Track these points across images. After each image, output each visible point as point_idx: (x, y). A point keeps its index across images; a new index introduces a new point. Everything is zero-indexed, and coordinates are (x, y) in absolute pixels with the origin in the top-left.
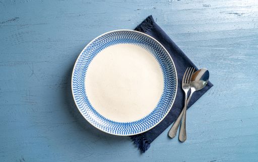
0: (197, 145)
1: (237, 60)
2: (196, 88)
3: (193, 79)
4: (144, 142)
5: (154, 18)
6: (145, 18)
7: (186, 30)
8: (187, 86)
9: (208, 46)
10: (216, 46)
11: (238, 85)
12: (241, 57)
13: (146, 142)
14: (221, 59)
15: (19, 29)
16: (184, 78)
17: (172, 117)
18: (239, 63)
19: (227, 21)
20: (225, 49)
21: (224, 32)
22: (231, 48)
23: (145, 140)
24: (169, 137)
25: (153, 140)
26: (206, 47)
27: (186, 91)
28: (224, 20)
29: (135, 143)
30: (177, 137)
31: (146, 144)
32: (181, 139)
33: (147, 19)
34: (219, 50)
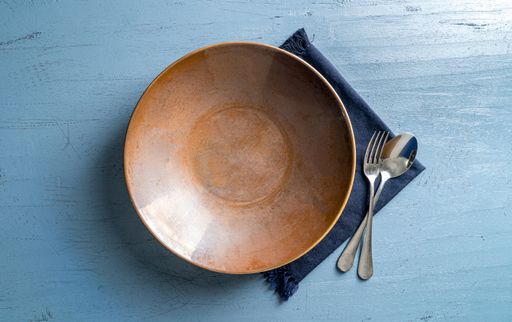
0: (395, 285)
1: (474, 117)
2: (390, 172)
3: (385, 156)
4: (286, 279)
5: (309, 35)
6: (290, 33)
7: (373, 58)
8: (374, 169)
9: (416, 89)
10: (431, 89)
11: (474, 166)
12: (481, 111)
13: (290, 280)
14: (441, 115)
15: (40, 56)
16: (367, 153)
17: (342, 231)
18: (477, 123)
19: (453, 40)
20: (450, 94)
21: (447, 61)
22: (461, 93)
23: (287, 275)
24: (339, 271)
25: (304, 276)
26: (411, 90)
27: (372, 178)
28: (448, 37)
29: (267, 281)
30: (354, 269)
31: (291, 284)
32: (362, 275)
33: (294, 37)
34: (439, 97)
